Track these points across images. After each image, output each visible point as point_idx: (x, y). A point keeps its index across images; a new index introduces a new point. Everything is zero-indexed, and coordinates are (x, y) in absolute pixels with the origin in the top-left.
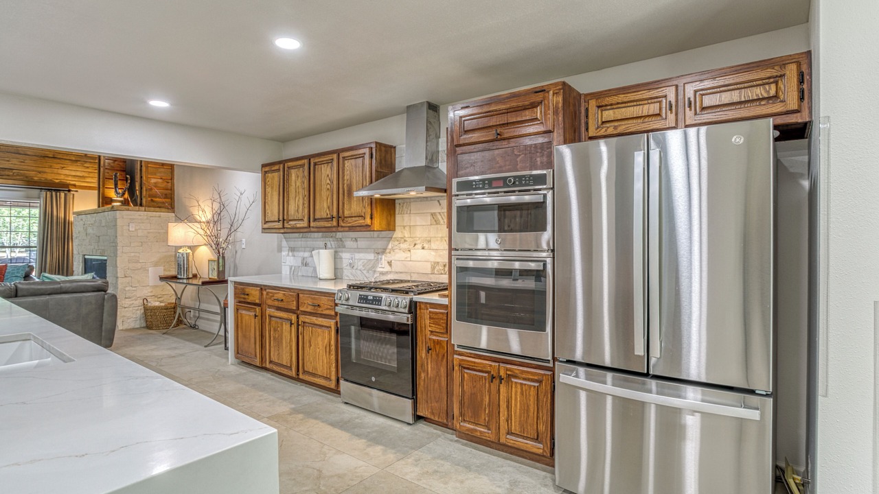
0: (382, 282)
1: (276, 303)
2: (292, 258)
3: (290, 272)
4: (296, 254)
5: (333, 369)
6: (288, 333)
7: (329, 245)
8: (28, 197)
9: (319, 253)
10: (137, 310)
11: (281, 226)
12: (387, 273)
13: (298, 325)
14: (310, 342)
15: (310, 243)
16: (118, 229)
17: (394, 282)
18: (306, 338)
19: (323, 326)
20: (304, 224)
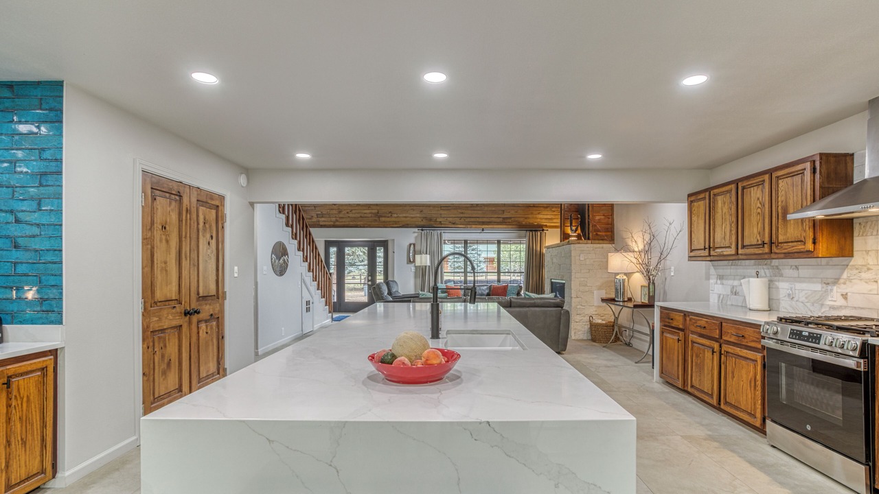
0: (828, 318)
1: (699, 330)
2: (720, 286)
3: (718, 301)
4: (724, 282)
5: (759, 407)
6: (710, 361)
7: (762, 272)
8: (520, 237)
9: (749, 281)
10: (585, 325)
11: (707, 254)
12: (840, 307)
13: (721, 354)
14: (733, 373)
15: (740, 271)
16: (573, 258)
17: (847, 319)
18: (729, 369)
19: (748, 358)
20: (732, 251)
